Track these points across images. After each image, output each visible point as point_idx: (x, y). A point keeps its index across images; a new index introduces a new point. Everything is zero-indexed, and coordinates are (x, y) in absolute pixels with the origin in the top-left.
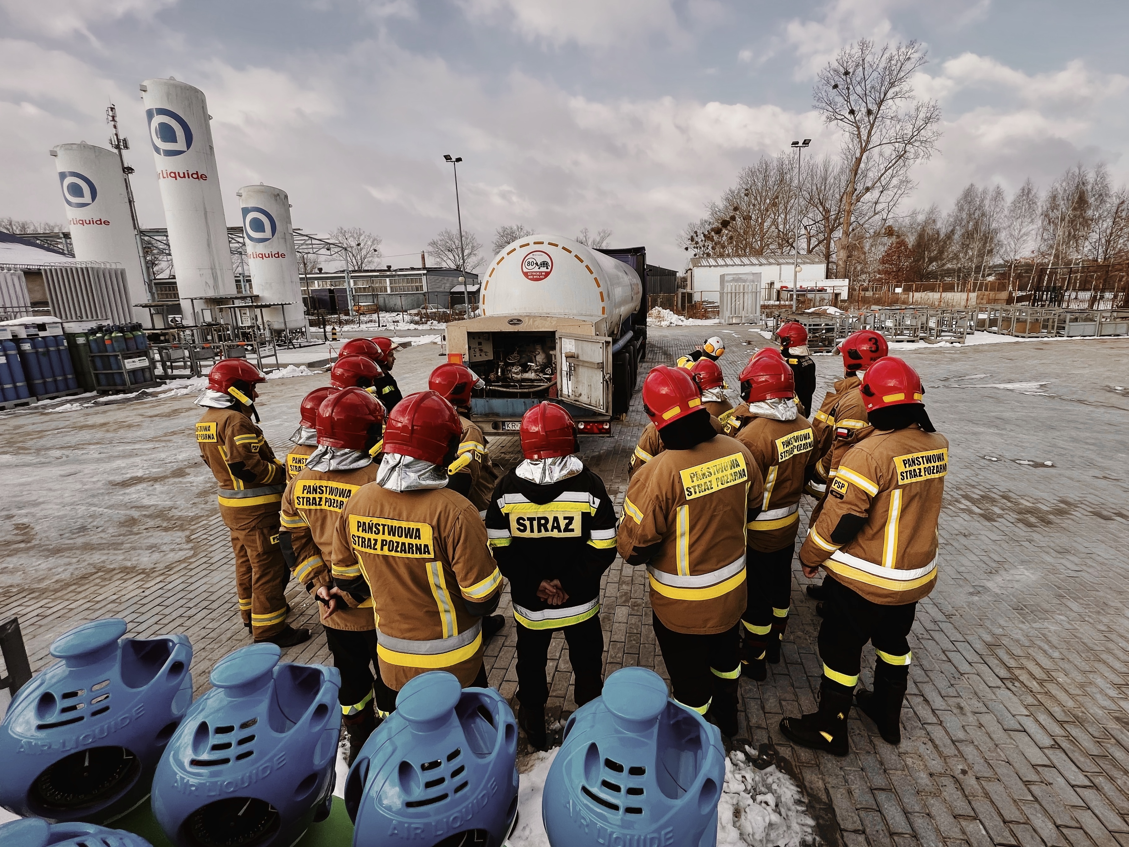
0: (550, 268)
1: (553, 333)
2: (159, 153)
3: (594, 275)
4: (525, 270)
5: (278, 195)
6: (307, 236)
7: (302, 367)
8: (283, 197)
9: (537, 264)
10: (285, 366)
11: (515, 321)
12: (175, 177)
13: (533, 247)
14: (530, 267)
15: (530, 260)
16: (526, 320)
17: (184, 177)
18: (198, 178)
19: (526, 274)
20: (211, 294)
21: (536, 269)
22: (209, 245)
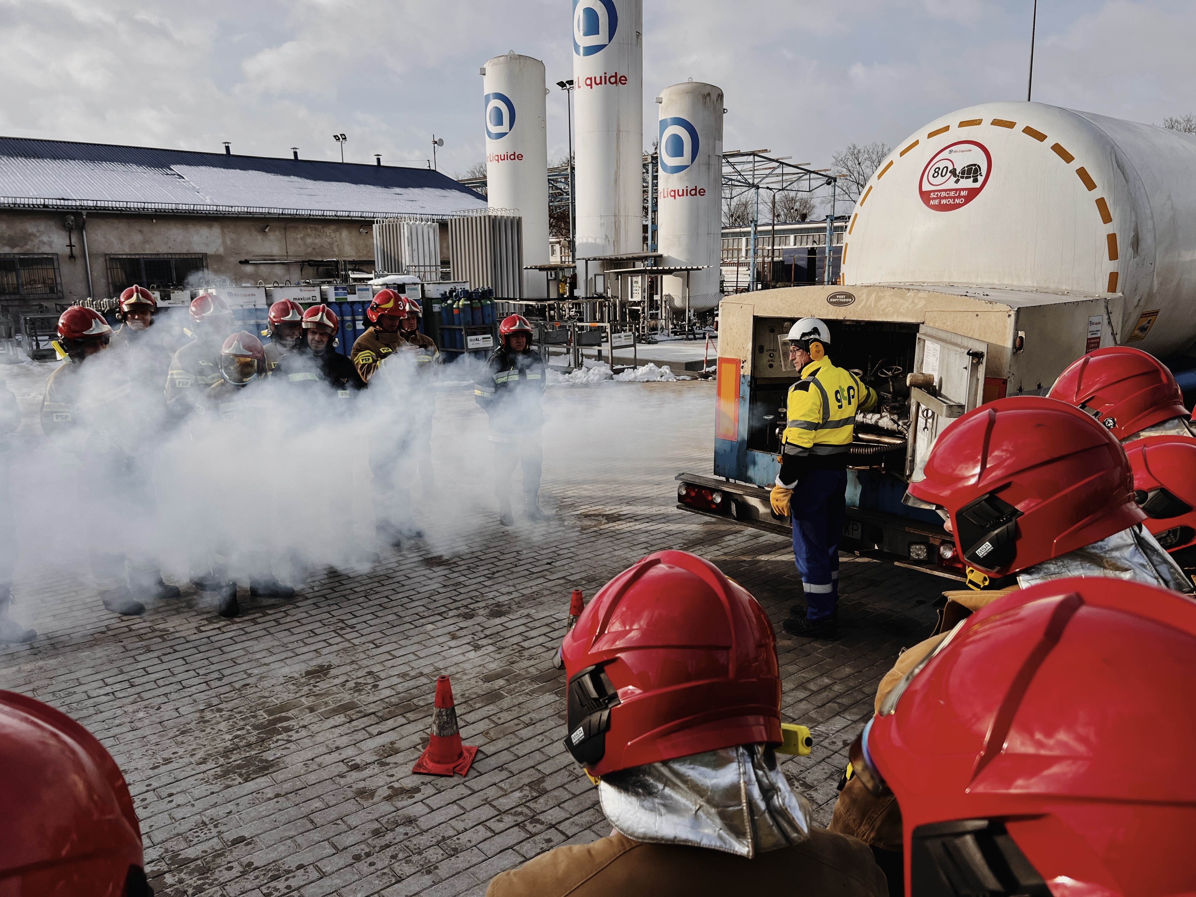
0: (981, 179)
1: (913, 328)
2: (578, 52)
3: (1097, 193)
4: (926, 187)
5: (709, 94)
6: (777, 161)
7: (665, 369)
8: (714, 97)
9: (953, 172)
10: (644, 363)
11: (842, 298)
12: (591, 85)
13: (957, 134)
14: (939, 180)
15: (941, 165)
16: (861, 296)
17: (601, 83)
18: (616, 82)
19: (925, 196)
20: (610, 253)
21: (951, 184)
22: (616, 181)
